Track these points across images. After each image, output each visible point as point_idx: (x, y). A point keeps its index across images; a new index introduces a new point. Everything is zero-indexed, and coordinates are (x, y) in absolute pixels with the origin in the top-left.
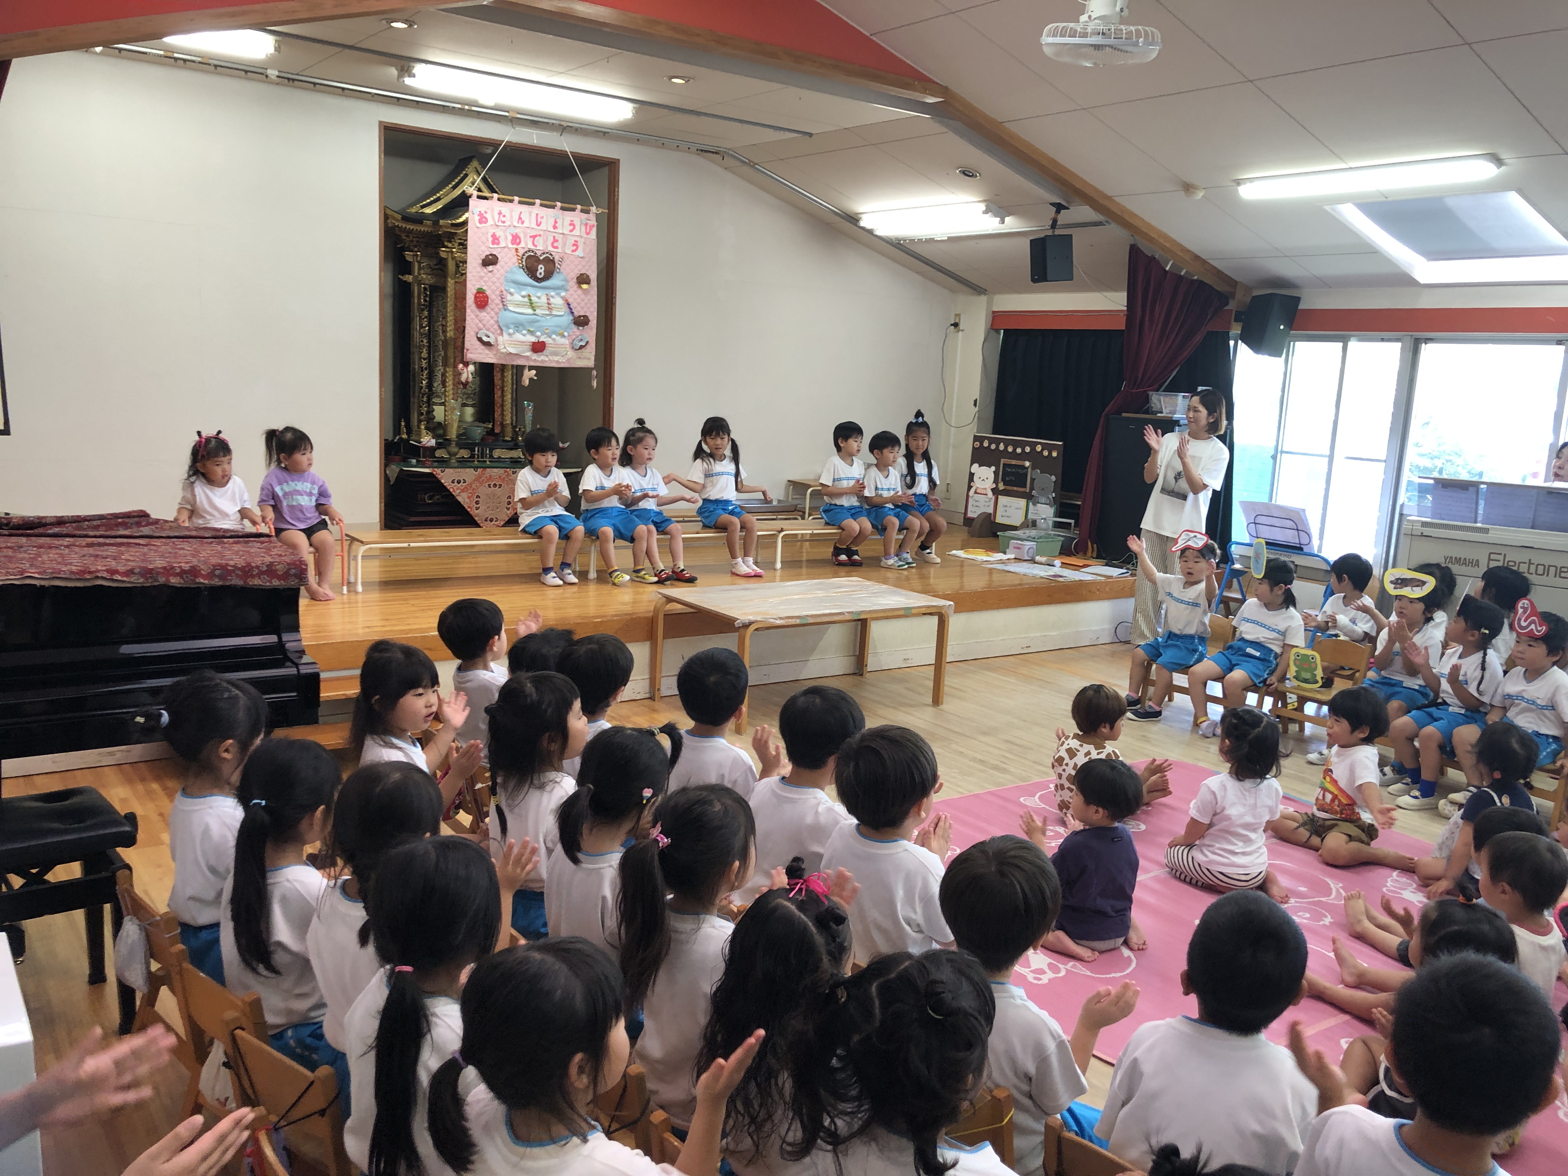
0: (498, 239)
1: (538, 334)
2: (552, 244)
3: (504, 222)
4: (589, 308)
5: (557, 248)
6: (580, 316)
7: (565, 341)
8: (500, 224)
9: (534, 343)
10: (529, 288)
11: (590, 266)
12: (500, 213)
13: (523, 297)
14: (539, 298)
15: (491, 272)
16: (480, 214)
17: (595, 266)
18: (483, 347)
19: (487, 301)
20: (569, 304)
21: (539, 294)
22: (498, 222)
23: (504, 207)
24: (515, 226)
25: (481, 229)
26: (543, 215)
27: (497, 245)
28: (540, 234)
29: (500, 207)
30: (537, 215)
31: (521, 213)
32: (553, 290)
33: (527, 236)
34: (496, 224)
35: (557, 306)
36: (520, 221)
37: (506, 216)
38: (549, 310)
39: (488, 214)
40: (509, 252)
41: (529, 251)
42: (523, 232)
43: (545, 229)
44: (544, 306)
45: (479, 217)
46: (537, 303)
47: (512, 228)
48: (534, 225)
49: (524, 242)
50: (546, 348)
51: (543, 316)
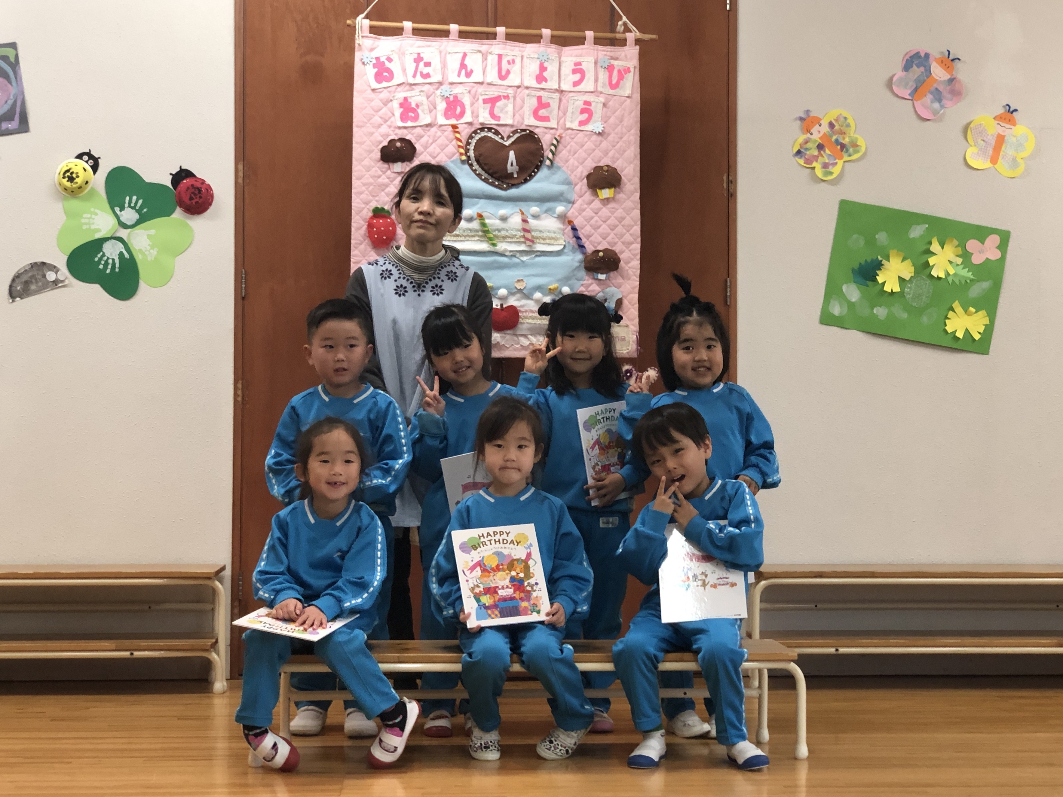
0: (414, 111)
1: (502, 293)
2: (535, 111)
3: (427, 76)
4: (620, 236)
5: (546, 119)
6: (599, 251)
8: (419, 79)
11: (622, 152)
12: (418, 59)
13: (471, 220)
14: (503, 220)
16: (379, 64)
17: (634, 151)
20: (573, 230)
22: (414, 76)
23: (429, 46)
24: (452, 84)
25: (381, 92)
26: (514, 57)
27: (412, 121)
28: (505, 94)
29: (419, 47)
30: (500, 56)
31: (465, 55)
32: (537, 203)
33: (478, 99)
34: (411, 81)
35: (545, 235)
36: (463, 72)
37: (432, 65)
38: (525, 243)
39: (393, 63)
40: (439, 133)
41: (482, 129)
42: (469, 92)
43: (517, 83)
44: (516, 235)
45: (376, 70)
46: (499, 231)
47: (445, 87)
48: (492, 76)
49: (472, 113)
50: (521, 321)
51: (514, 256)
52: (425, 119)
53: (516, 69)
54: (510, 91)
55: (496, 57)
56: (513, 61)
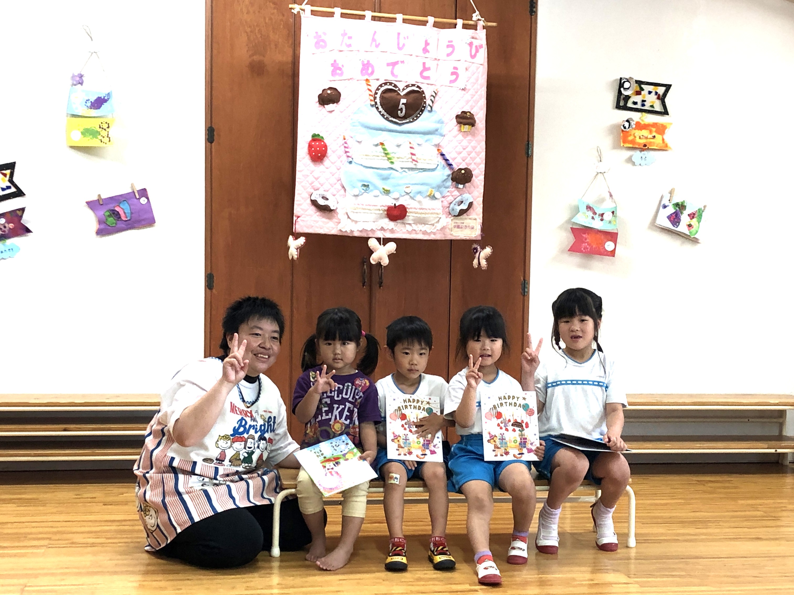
0: (340, 69)
1: (396, 195)
2: (421, 73)
3: (350, 46)
4: (473, 159)
5: (427, 77)
6: (461, 169)
7: (437, 205)
8: (344, 48)
9: (390, 207)
11: (477, 102)
12: (344, 34)
13: (377, 145)
15: (331, 112)
16: (317, 36)
17: (483, 102)
18: (318, 213)
19: (326, 151)
20: (442, 155)
22: (341, 45)
23: (351, 25)
24: (366, 51)
25: (318, 55)
26: (407, 35)
27: (339, 76)
28: (401, 60)
29: (345, 25)
30: (399, 34)
31: (375, 32)
32: (421, 135)
33: (384, 62)
35: (425, 157)
36: (374, 43)
37: (353, 37)
38: (412, 162)
39: (327, 36)
40: (356, 85)
41: (385, 84)
42: (378, 58)
43: (410, 53)
44: (406, 157)
45: (316, 40)
46: (395, 153)
47: (362, 53)
49: (379, 72)
50: (408, 214)
51: (405, 171)
52: (347, 75)
53: (409, 42)
54: (405, 58)
55: (396, 34)
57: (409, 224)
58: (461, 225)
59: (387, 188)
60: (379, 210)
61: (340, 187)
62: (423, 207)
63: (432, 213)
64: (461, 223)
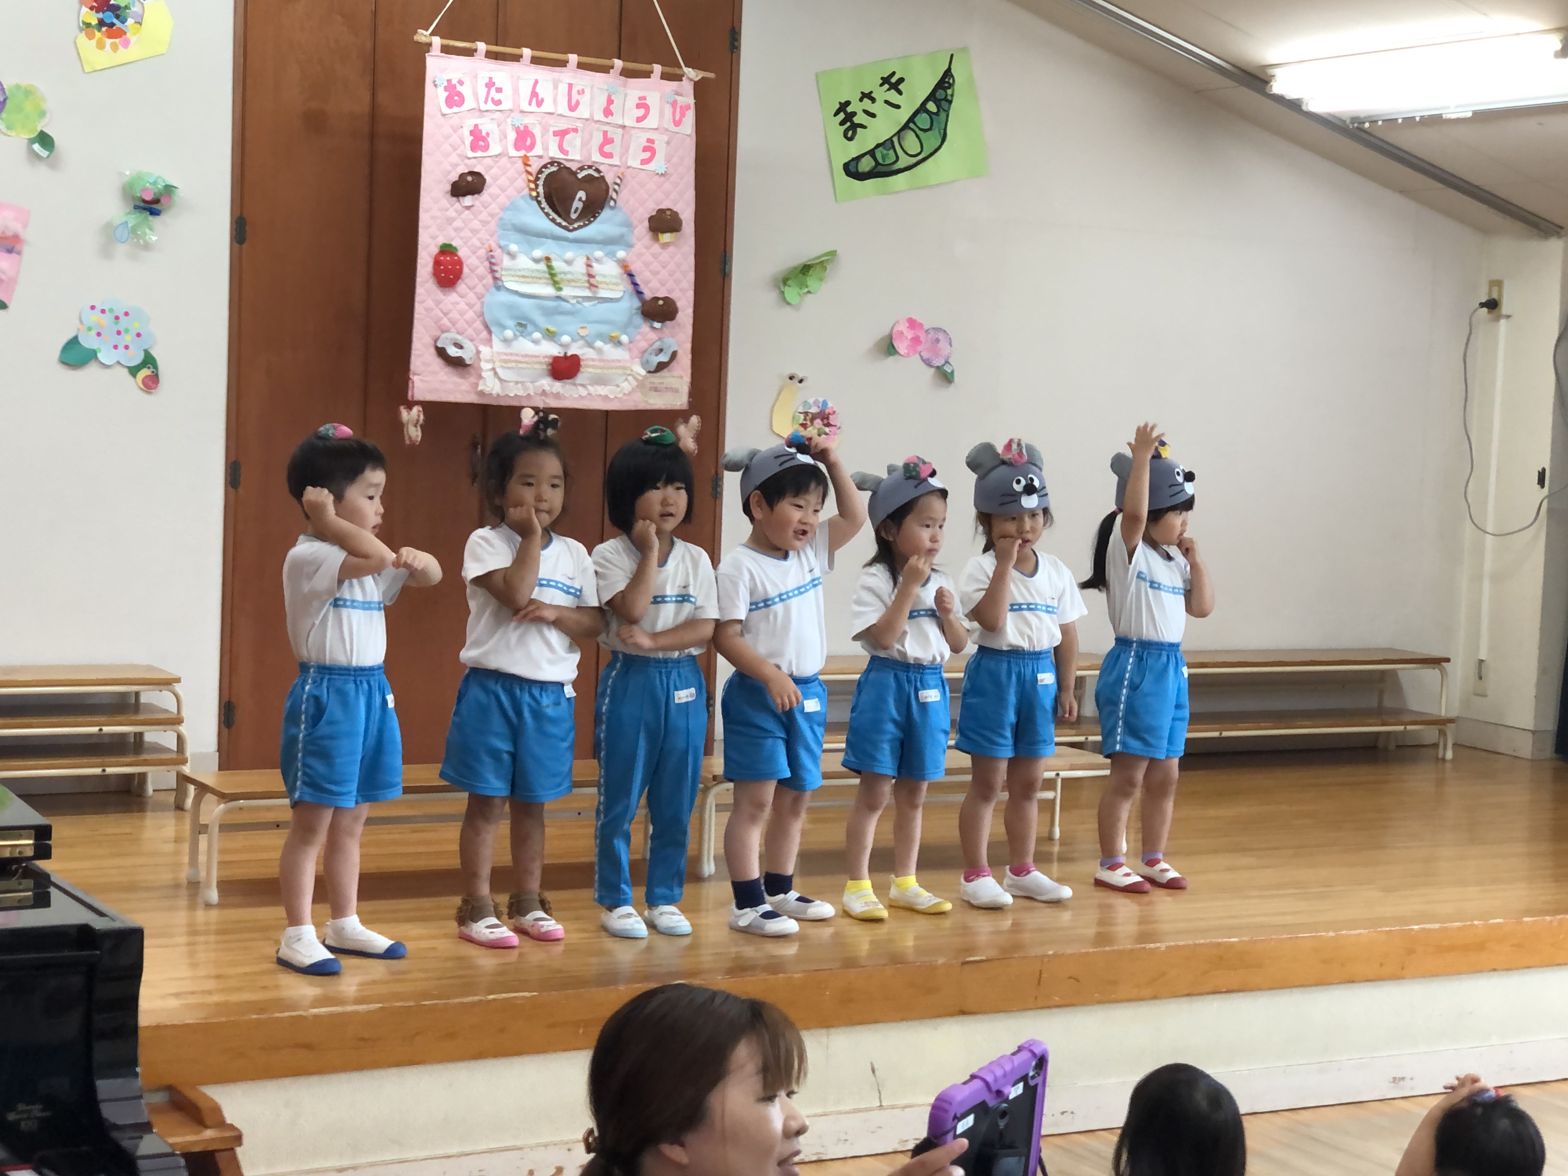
0: (484, 140)
1: (566, 339)
2: (602, 147)
3: (499, 103)
4: (677, 283)
5: (611, 155)
6: (656, 300)
7: (625, 354)
9: (556, 359)
10: (550, 241)
11: (681, 193)
12: (490, 84)
13: (536, 260)
14: (569, 262)
15: (468, 208)
16: (450, 87)
17: (690, 193)
18: (447, 369)
19: (461, 271)
20: (632, 275)
21: (569, 255)
22: (486, 102)
23: (501, 70)
24: (522, 112)
25: (451, 118)
26: (583, 87)
27: (482, 151)
28: (575, 127)
29: (491, 71)
30: (570, 86)
31: (536, 82)
32: (600, 245)
33: (549, 130)
34: (483, 107)
35: (607, 280)
36: (534, 100)
37: (503, 90)
38: (589, 288)
39: (464, 86)
40: (509, 165)
41: (552, 163)
42: (540, 123)
43: (587, 116)
44: (581, 280)
45: (447, 93)
46: (565, 273)
47: (516, 115)
48: (563, 109)
49: (543, 145)
50: (582, 370)
51: (578, 302)
52: (495, 148)
53: (585, 100)
54: (579, 125)
55: (567, 85)
56: (583, 91)
57: (583, 386)
58: (659, 386)
59: (552, 329)
60: (541, 363)
61: (481, 327)
62: (605, 358)
63: (617, 368)
64: (660, 383)
